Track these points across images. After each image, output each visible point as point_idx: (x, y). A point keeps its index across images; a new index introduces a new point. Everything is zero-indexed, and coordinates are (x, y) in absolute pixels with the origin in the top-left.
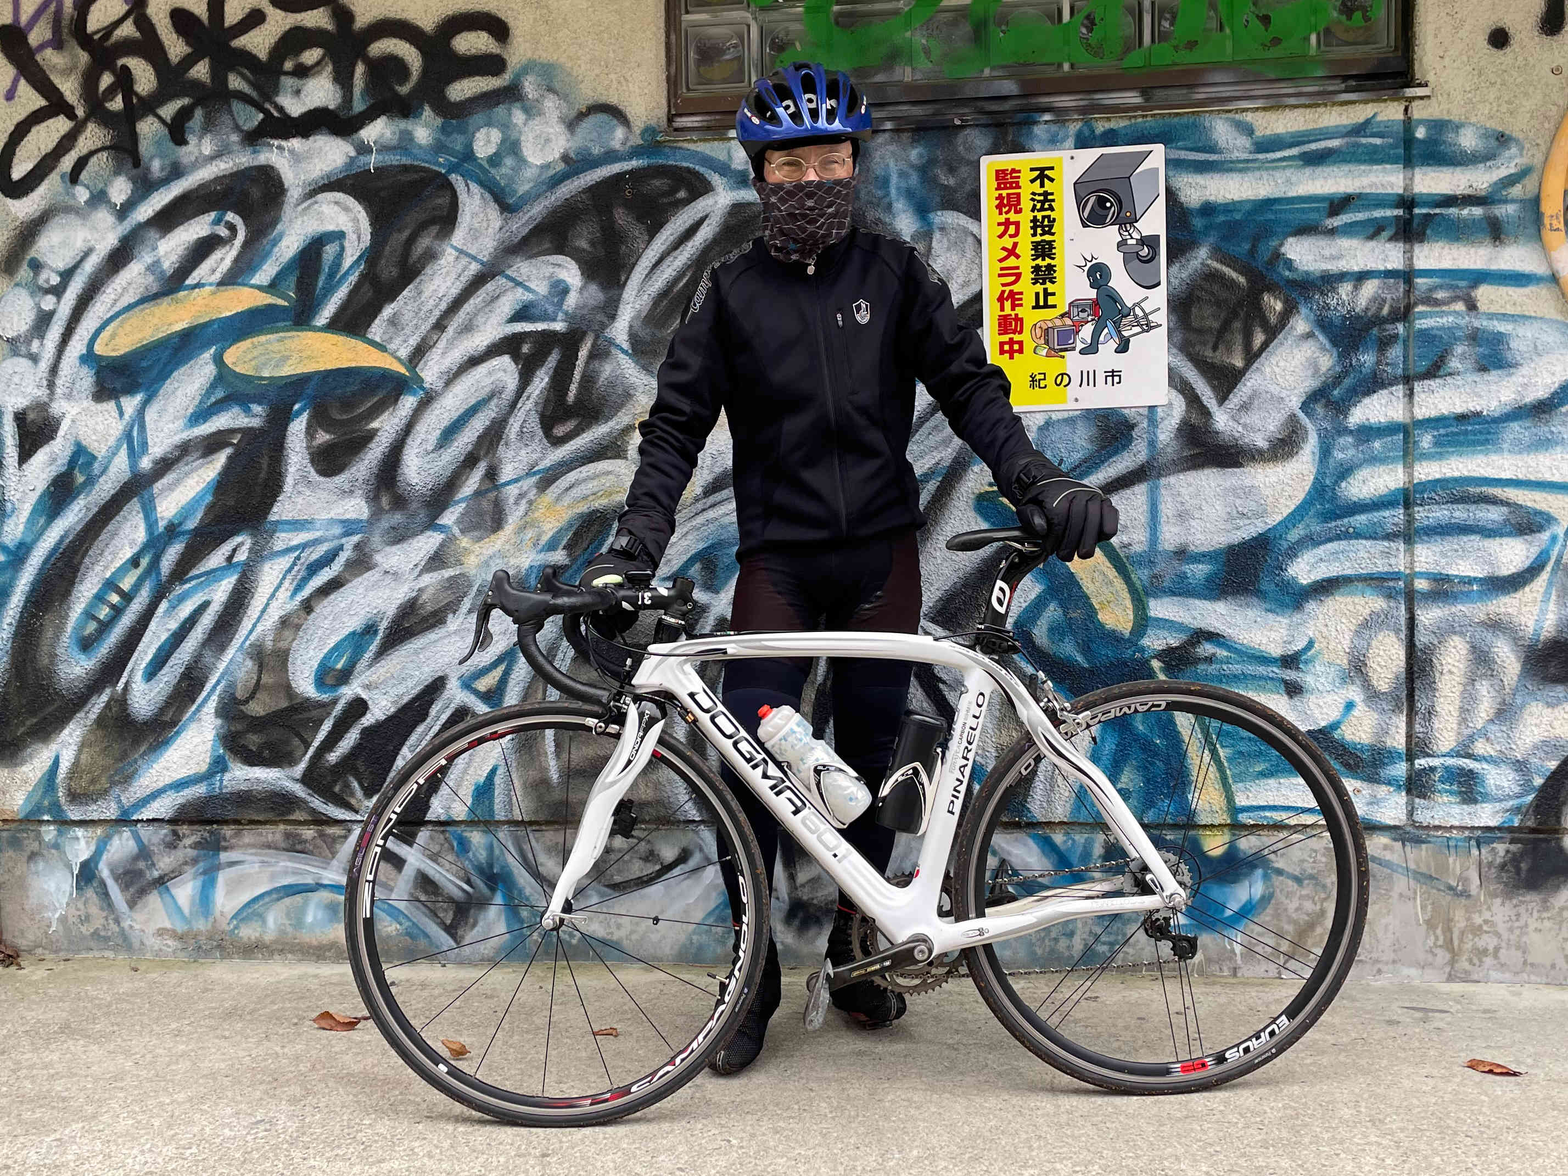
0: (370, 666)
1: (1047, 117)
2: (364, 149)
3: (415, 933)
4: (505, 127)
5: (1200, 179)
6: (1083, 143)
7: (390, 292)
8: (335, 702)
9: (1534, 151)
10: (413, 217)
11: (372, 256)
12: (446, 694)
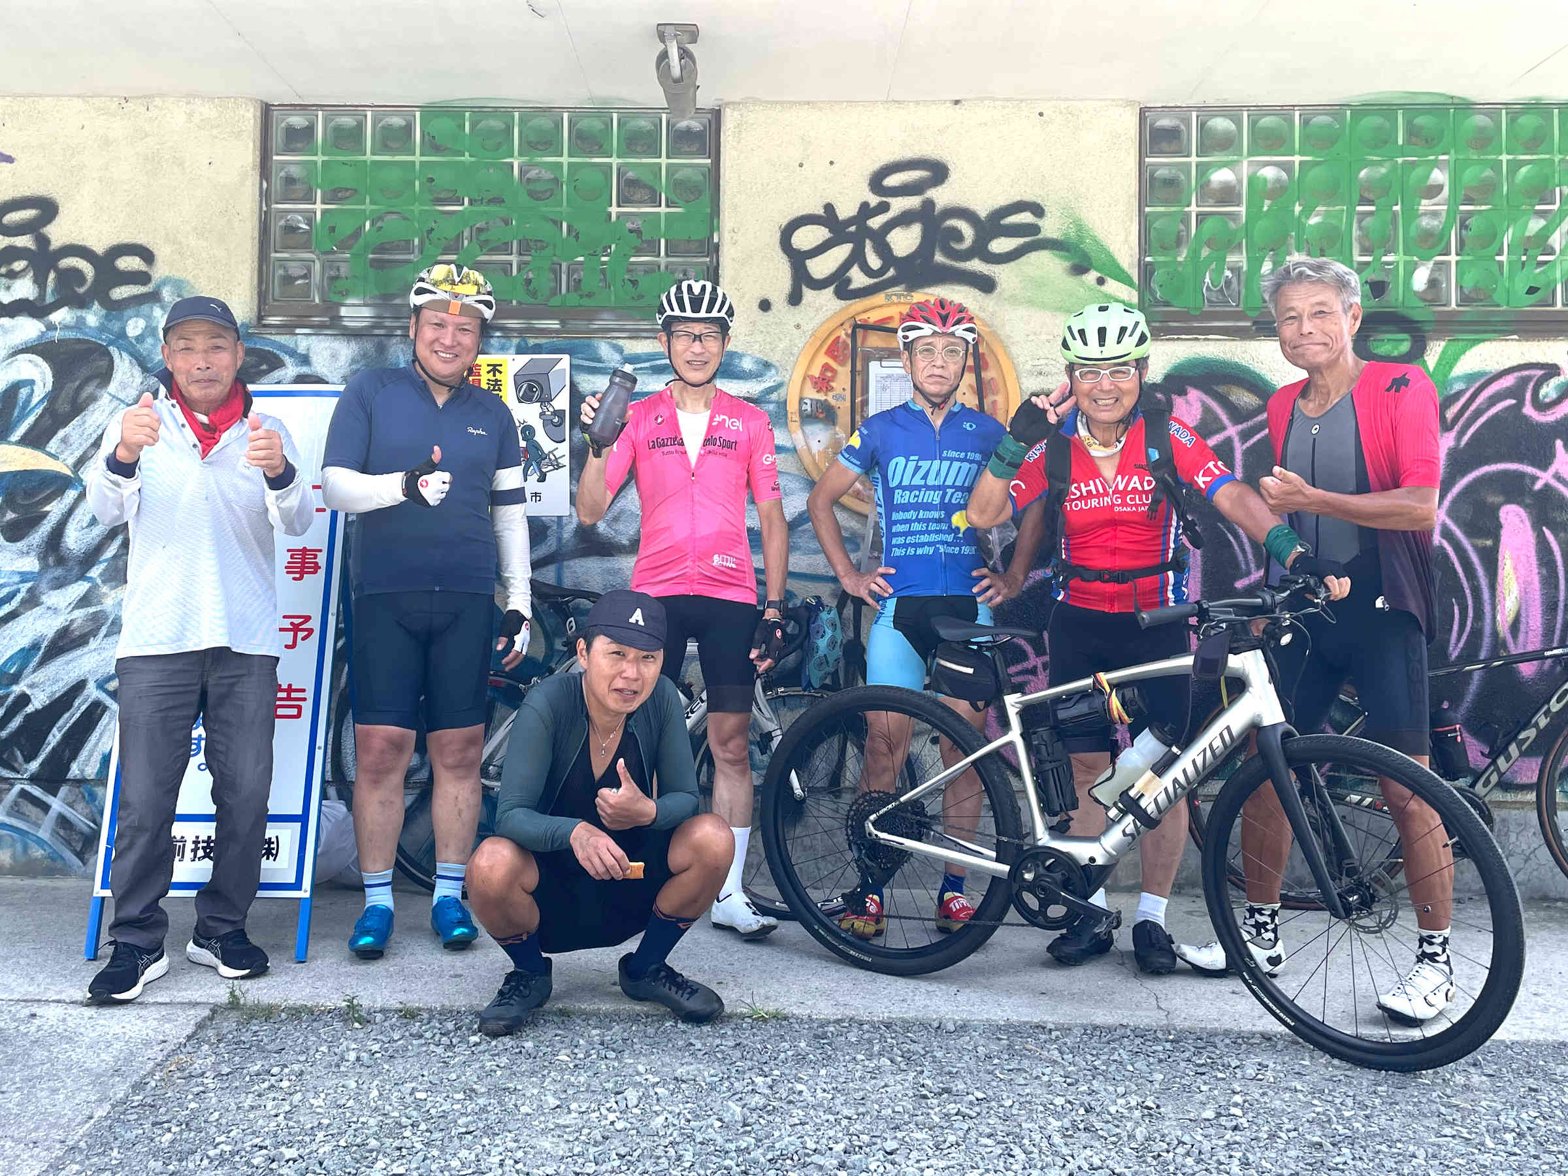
0: (34, 671)
1: (498, 334)
2: (51, 327)
3: (54, 857)
4: (149, 318)
5: (590, 377)
6: (520, 351)
7: (64, 421)
8: (7, 695)
9: (784, 373)
10: (84, 372)
11: (52, 397)
12: (86, 692)
